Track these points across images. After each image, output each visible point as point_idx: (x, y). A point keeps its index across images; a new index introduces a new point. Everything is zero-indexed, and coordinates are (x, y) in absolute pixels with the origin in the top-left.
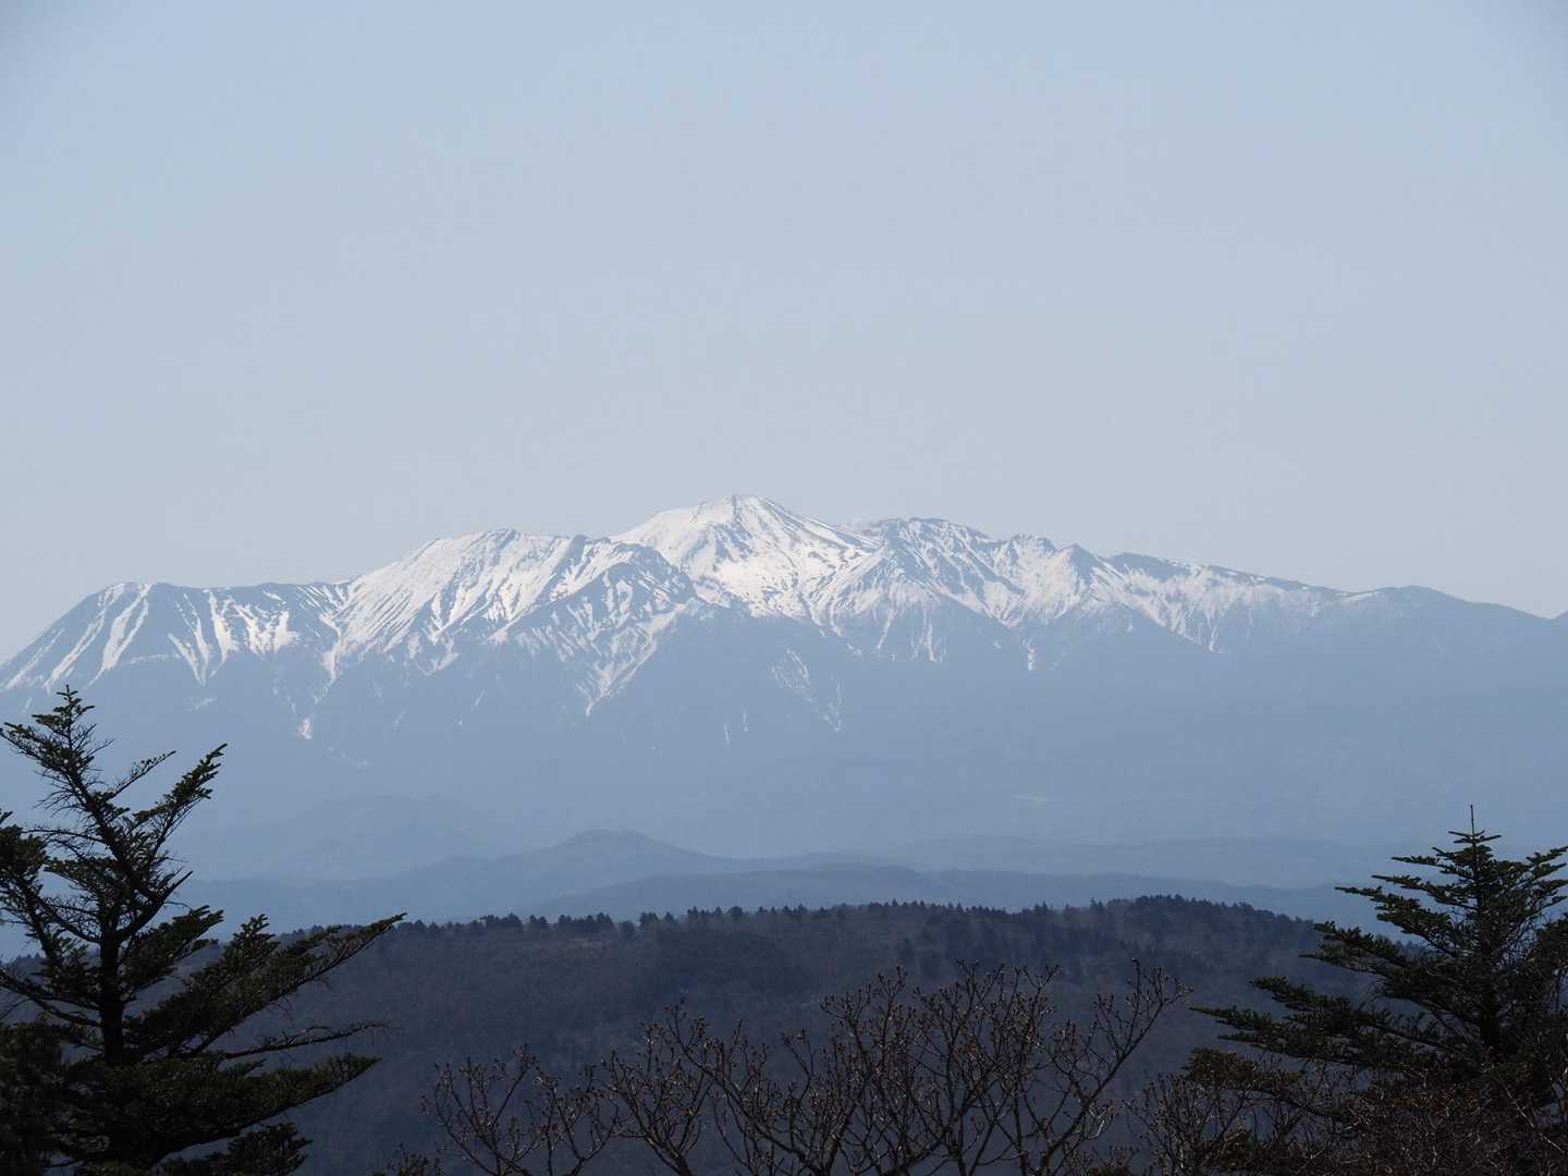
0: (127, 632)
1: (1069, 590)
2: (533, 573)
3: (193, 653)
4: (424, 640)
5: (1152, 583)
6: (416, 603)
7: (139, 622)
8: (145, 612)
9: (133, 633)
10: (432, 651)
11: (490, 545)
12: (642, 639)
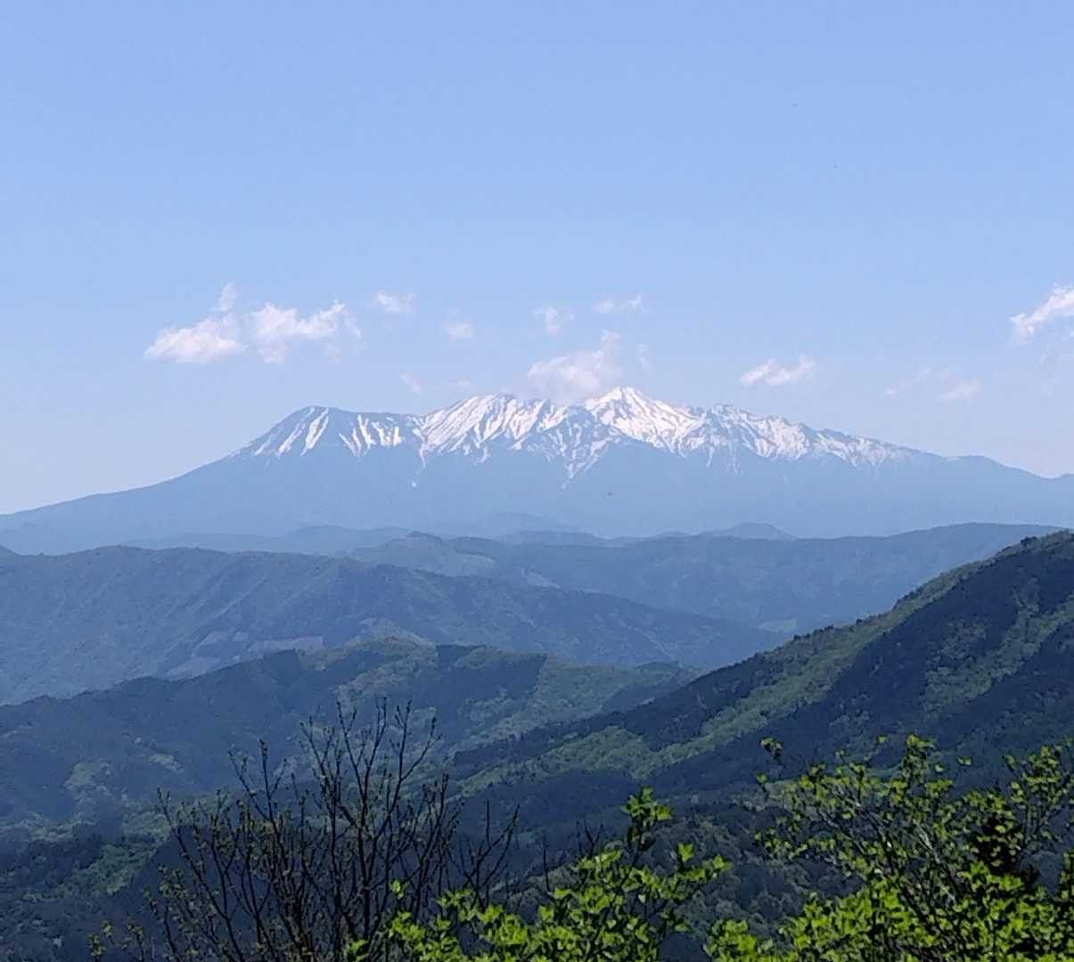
0: (318, 431)
1: (800, 445)
2: (526, 416)
3: (353, 444)
4: (473, 446)
5: (841, 445)
6: (465, 429)
7: (324, 426)
8: (326, 421)
9: (321, 431)
10: (477, 452)
11: (503, 400)
12: (588, 453)
